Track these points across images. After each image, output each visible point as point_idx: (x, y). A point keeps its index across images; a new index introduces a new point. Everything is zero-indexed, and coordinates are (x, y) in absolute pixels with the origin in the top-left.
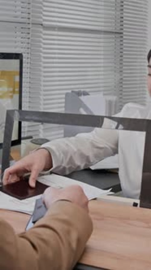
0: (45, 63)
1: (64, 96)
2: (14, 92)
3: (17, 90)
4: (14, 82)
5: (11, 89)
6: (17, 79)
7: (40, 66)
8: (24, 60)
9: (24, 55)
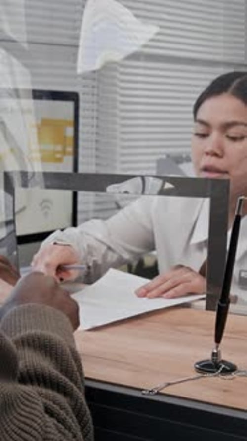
0: (122, 111)
1: (154, 165)
2: (64, 152)
3: (70, 149)
4: (65, 137)
5: (59, 148)
6: (70, 131)
7: (115, 115)
8: (81, 105)
9: (81, 97)
